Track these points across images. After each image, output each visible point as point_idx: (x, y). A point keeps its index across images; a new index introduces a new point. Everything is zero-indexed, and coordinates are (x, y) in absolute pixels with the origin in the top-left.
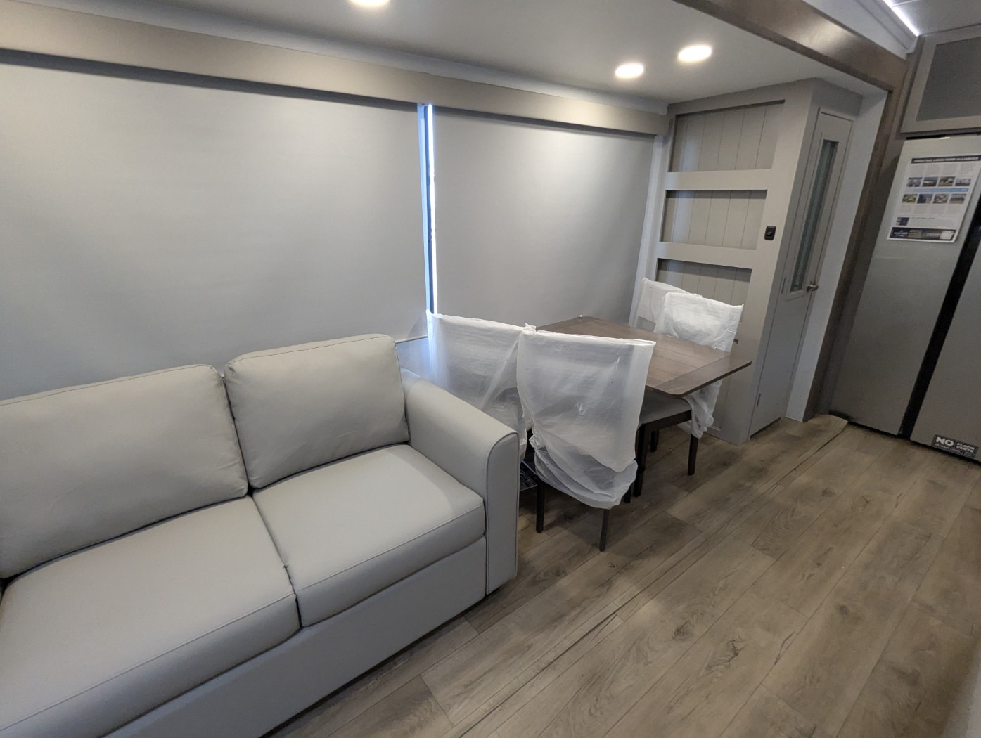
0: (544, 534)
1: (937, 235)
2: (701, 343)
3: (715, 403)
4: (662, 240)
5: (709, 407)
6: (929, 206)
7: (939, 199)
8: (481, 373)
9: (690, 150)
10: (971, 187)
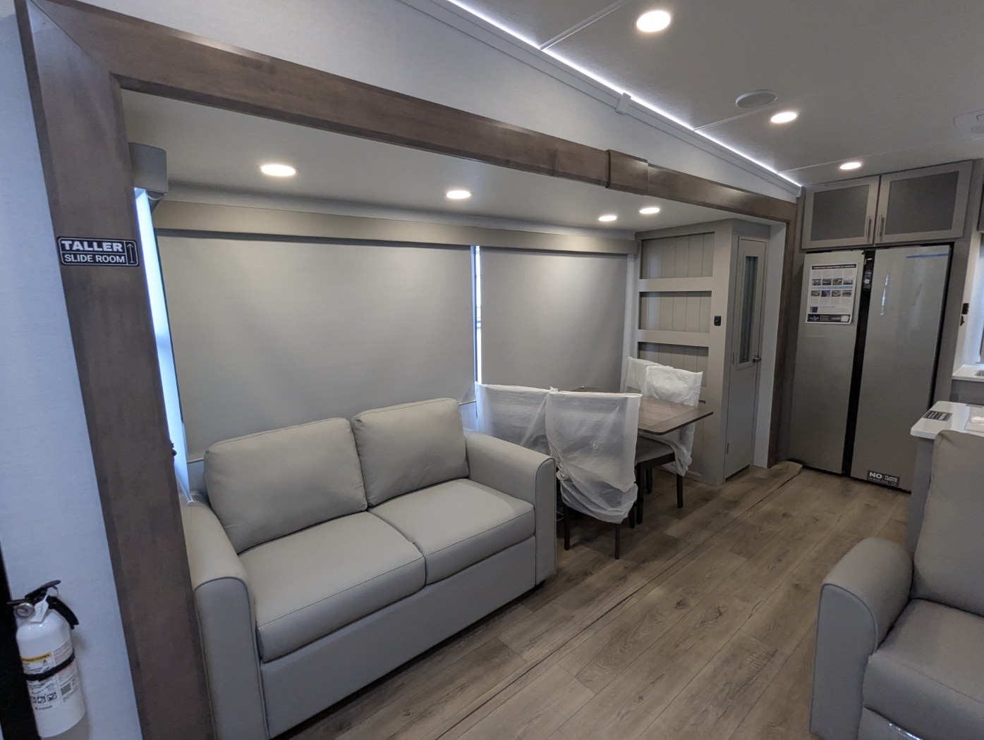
0: (570, 551)
1: (838, 319)
2: (677, 401)
3: (691, 447)
4: (640, 328)
5: (687, 449)
6: (829, 299)
7: (835, 294)
8: (519, 425)
9: (654, 263)
10: (854, 285)
